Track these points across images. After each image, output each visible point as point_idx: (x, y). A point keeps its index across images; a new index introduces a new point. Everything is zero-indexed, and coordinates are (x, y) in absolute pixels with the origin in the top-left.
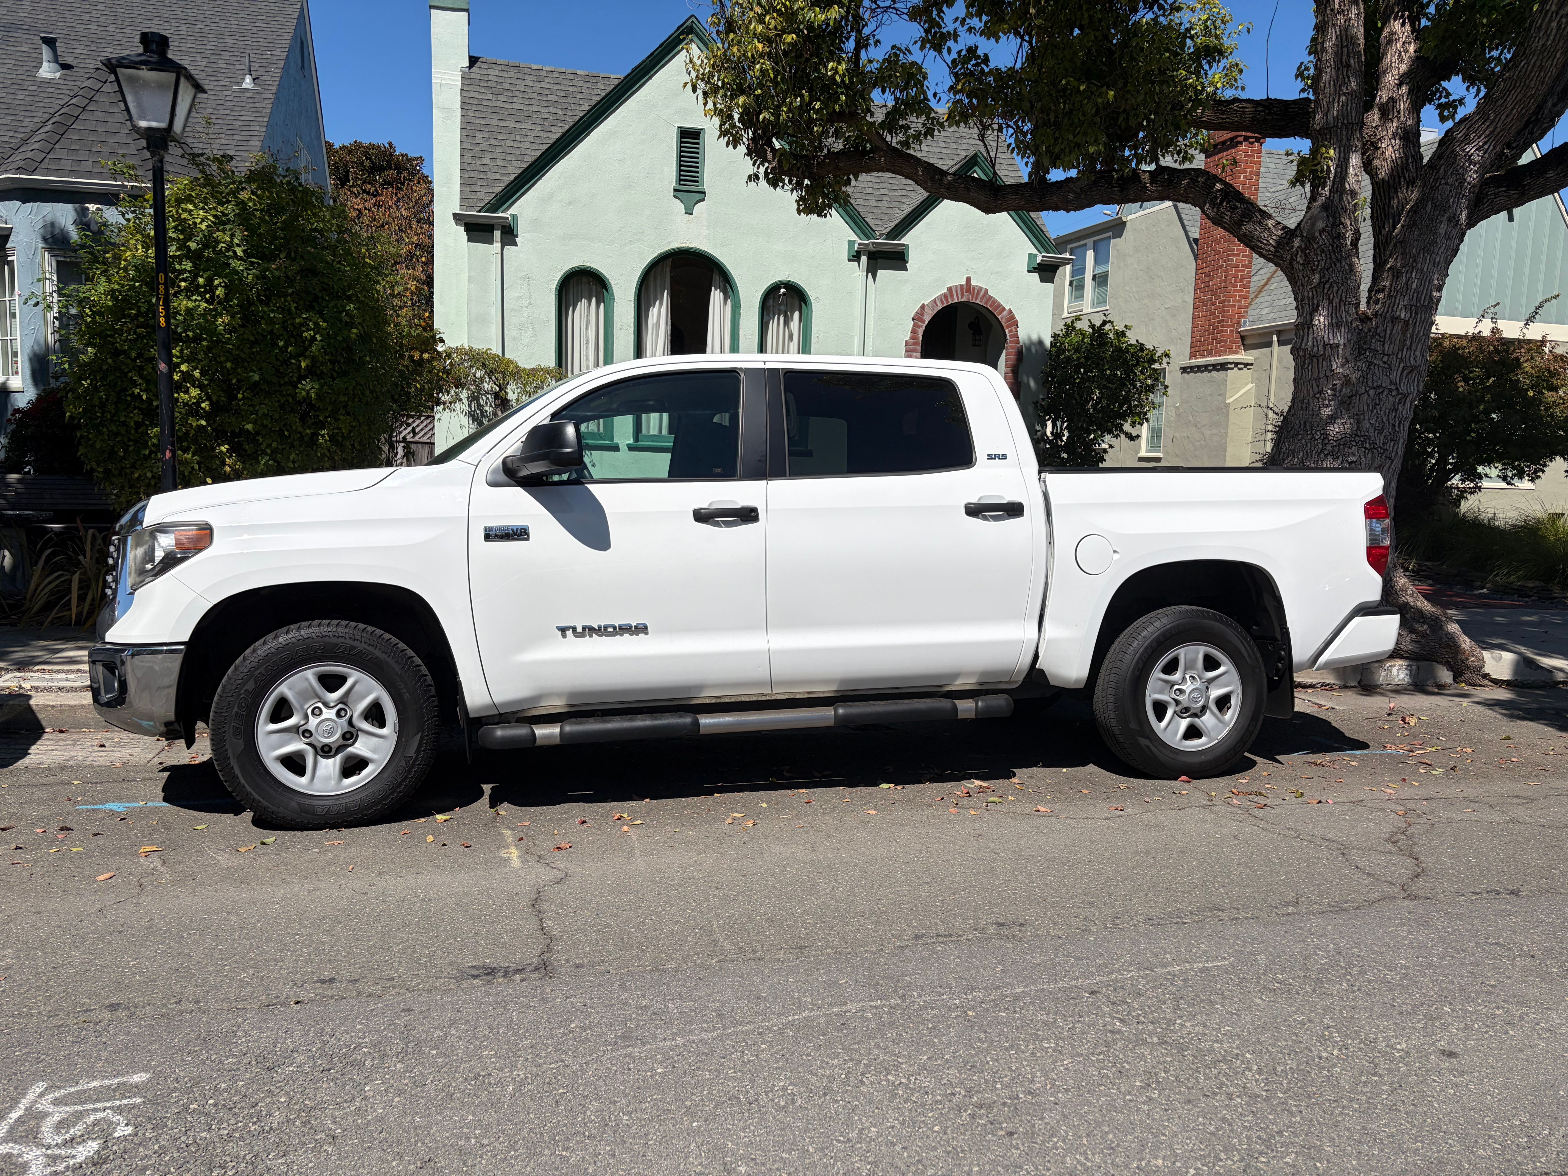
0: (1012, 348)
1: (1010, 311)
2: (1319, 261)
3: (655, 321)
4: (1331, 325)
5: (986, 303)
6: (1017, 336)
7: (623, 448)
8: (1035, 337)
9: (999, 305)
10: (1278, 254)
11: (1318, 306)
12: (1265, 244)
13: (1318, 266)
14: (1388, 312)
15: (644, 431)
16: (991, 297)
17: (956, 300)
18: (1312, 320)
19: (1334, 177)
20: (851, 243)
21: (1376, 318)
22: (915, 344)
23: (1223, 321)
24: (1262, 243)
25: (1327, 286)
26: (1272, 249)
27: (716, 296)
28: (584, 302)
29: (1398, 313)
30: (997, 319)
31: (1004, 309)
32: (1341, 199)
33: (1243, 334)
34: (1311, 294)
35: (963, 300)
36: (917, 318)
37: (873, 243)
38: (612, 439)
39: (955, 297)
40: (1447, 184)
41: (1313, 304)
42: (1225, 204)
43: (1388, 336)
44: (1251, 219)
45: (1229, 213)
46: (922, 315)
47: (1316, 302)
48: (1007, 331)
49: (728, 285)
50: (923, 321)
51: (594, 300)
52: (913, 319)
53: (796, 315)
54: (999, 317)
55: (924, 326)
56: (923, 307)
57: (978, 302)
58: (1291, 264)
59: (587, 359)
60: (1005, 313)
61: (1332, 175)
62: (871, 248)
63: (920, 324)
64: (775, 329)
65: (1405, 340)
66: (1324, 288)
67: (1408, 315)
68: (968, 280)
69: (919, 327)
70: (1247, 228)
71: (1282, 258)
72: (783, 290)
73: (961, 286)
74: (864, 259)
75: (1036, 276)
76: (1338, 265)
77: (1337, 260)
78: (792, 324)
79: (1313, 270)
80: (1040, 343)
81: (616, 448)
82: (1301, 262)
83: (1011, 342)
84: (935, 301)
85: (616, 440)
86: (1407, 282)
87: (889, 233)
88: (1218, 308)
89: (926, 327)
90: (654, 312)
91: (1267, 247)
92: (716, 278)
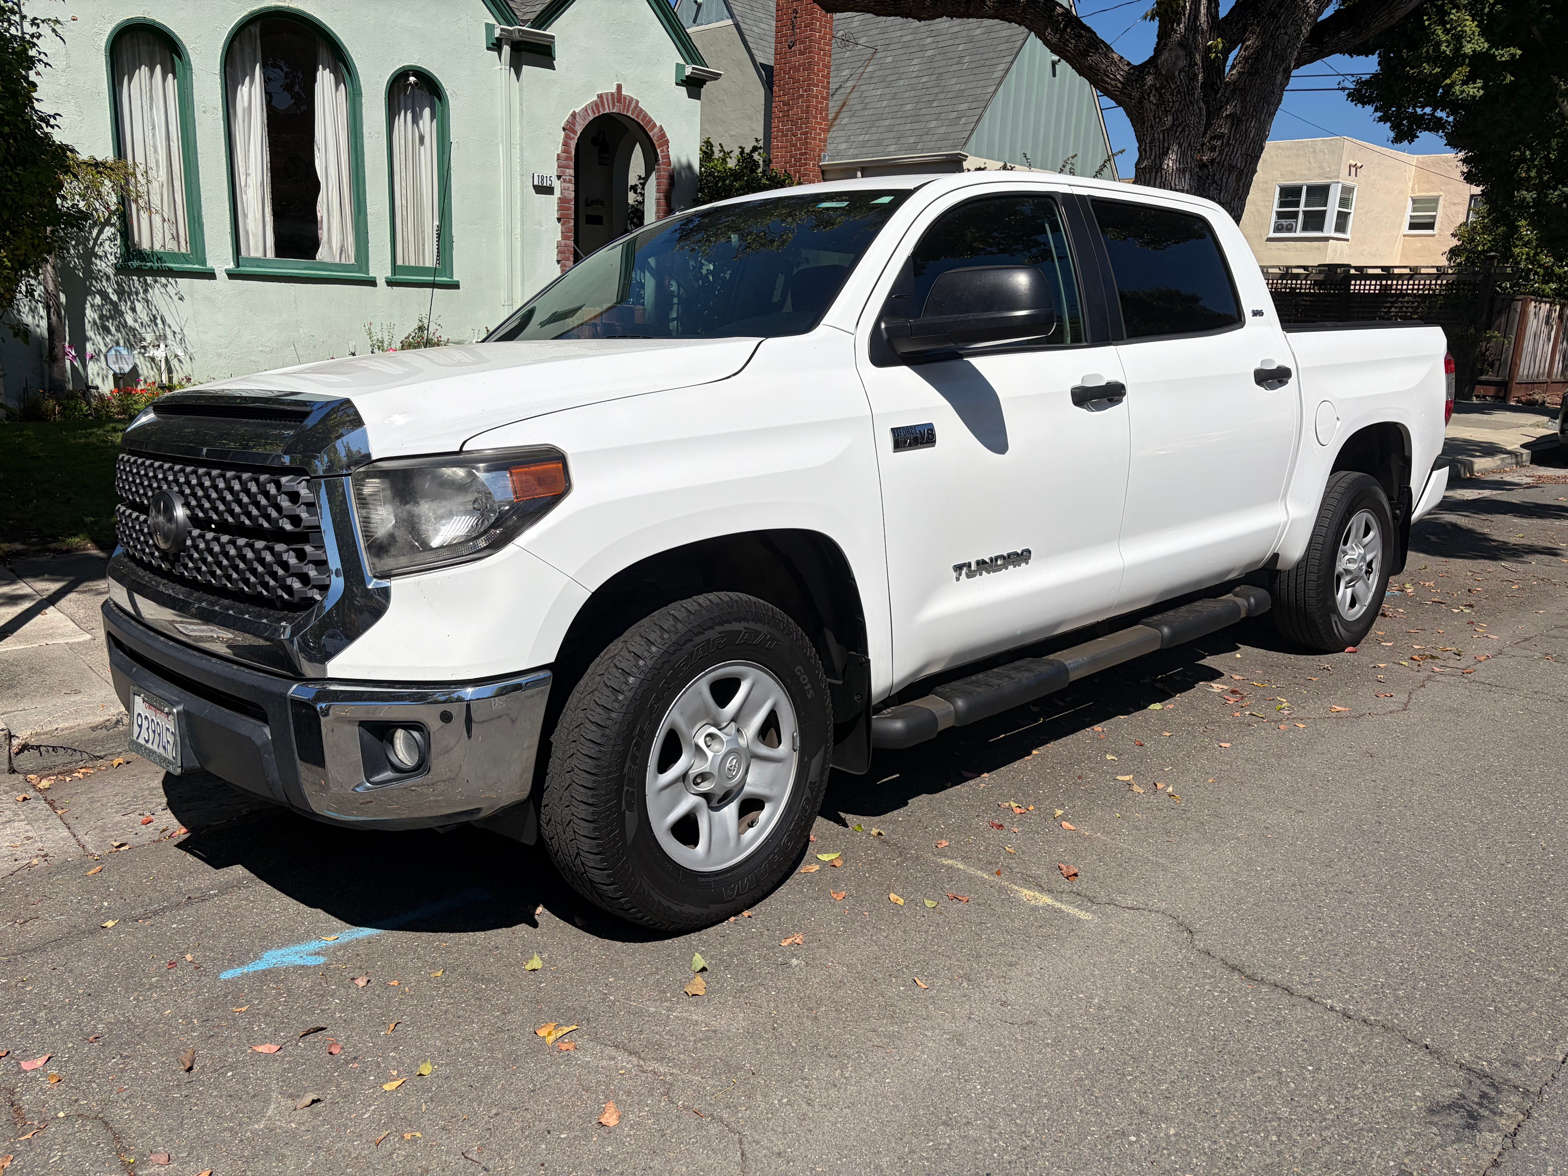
0: (664, 170)
1: (661, 129)
2: (1173, 102)
3: (246, 104)
4: (1178, 170)
5: (638, 116)
6: (668, 157)
7: (221, 275)
8: (684, 161)
9: (650, 120)
10: (1126, 91)
11: (1168, 149)
12: (1112, 79)
13: (1172, 106)
14: (1225, 160)
15: (244, 253)
16: (641, 110)
17: (607, 111)
18: (1161, 164)
19: (1189, 14)
20: (489, 28)
21: (1212, 165)
22: (567, 159)
23: (806, 153)
24: (1108, 77)
25: (1179, 129)
26: (1119, 85)
27: (324, 79)
28: (144, 70)
29: (1235, 162)
30: (648, 136)
31: (655, 125)
32: (1195, 38)
33: (824, 168)
34: (1161, 136)
35: (614, 111)
36: (568, 128)
37: (520, 30)
38: (204, 263)
39: (606, 106)
40: (1286, 33)
41: (1163, 147)
42: (1069, 30)
43: (1224, 184)
44: (1097, 49)
45: (1073, 41)
46: (574, 125)
47: (1166, 145)
48: (659, 151)
49: (341, 65)
50: (575, 132)
51: (158, 68)
52: (564, 129)
53: (427, 112)
54: (651, 134)
55: (576, 138)
56: (574, 115)
57: (629, 114)
58: (1140, 102)
59: (156, 151)
60: (656, 130)
61: (1187, 12)
62: (517, 37)
63: (572, 135)
64: (402, 128)
65: (1238, 189)
66: (1176, 131)
67: (1243, 164)
68: (619, 87)
69: (571, 139)
70: (1093, 59)
71: (1129, 96)
72: (412, 79)
73: (612, 94)
74: (506, 49)
75: (683, 90)
76: (1191, 108)
77: (1191, 102)
78: (421, 123)
79: (1167, 111)
80: (690, 167)
81: (210, 275)
82: (1154, 101)
83: (664, 163)
84: (586, 109)
85: (210, 264)
86: (1246, 130)
87: (534, 20)
88: (800, 139)
89: (578, 139)
90: (243, 91)
91: (1113, 83)
92: (323, 54)
